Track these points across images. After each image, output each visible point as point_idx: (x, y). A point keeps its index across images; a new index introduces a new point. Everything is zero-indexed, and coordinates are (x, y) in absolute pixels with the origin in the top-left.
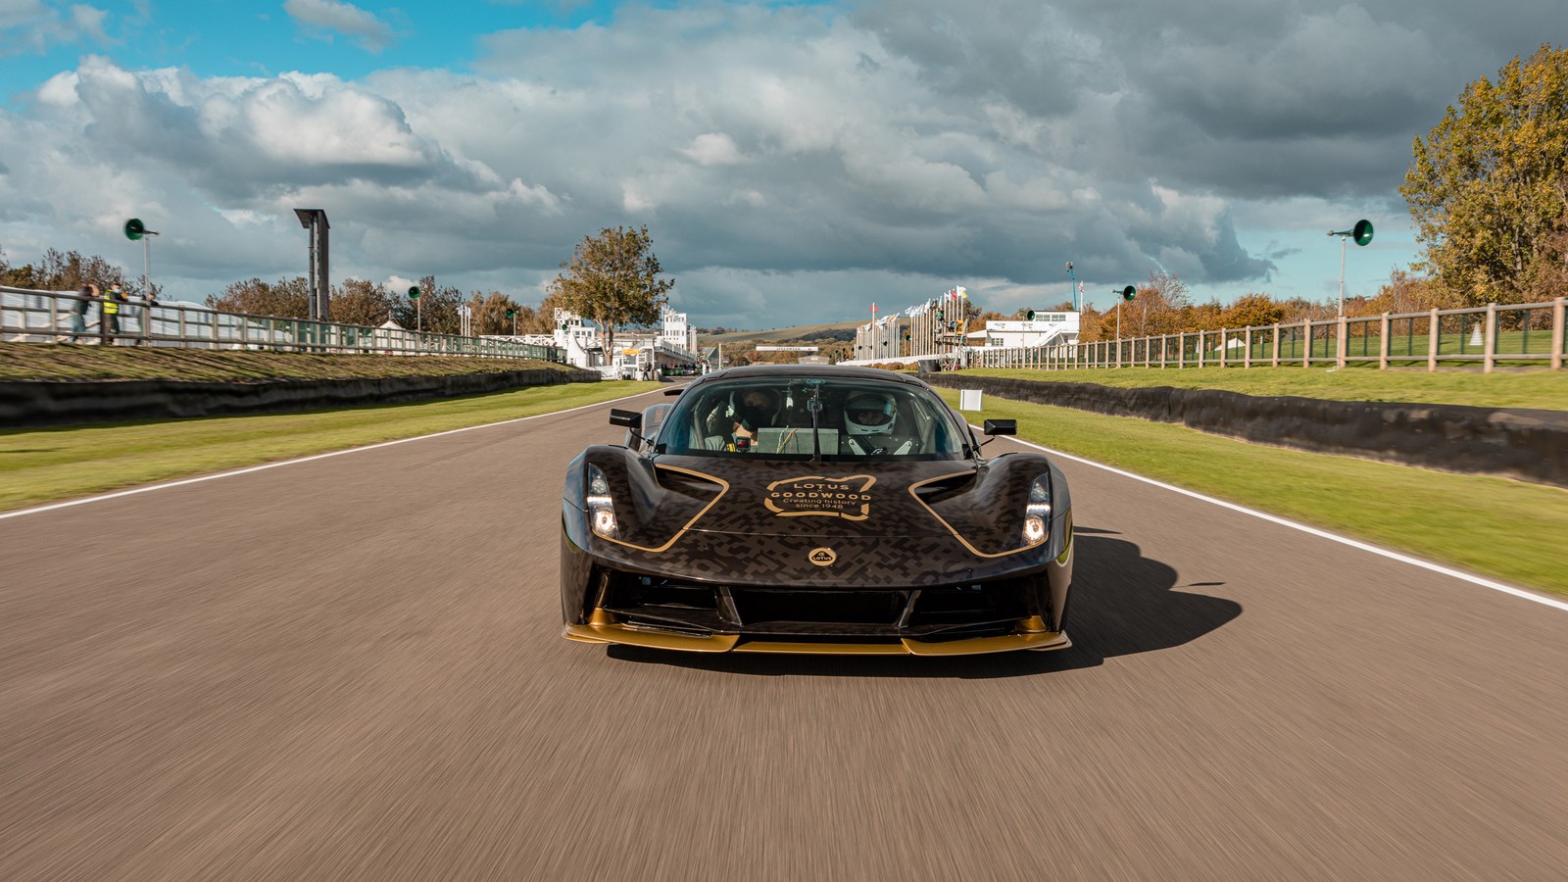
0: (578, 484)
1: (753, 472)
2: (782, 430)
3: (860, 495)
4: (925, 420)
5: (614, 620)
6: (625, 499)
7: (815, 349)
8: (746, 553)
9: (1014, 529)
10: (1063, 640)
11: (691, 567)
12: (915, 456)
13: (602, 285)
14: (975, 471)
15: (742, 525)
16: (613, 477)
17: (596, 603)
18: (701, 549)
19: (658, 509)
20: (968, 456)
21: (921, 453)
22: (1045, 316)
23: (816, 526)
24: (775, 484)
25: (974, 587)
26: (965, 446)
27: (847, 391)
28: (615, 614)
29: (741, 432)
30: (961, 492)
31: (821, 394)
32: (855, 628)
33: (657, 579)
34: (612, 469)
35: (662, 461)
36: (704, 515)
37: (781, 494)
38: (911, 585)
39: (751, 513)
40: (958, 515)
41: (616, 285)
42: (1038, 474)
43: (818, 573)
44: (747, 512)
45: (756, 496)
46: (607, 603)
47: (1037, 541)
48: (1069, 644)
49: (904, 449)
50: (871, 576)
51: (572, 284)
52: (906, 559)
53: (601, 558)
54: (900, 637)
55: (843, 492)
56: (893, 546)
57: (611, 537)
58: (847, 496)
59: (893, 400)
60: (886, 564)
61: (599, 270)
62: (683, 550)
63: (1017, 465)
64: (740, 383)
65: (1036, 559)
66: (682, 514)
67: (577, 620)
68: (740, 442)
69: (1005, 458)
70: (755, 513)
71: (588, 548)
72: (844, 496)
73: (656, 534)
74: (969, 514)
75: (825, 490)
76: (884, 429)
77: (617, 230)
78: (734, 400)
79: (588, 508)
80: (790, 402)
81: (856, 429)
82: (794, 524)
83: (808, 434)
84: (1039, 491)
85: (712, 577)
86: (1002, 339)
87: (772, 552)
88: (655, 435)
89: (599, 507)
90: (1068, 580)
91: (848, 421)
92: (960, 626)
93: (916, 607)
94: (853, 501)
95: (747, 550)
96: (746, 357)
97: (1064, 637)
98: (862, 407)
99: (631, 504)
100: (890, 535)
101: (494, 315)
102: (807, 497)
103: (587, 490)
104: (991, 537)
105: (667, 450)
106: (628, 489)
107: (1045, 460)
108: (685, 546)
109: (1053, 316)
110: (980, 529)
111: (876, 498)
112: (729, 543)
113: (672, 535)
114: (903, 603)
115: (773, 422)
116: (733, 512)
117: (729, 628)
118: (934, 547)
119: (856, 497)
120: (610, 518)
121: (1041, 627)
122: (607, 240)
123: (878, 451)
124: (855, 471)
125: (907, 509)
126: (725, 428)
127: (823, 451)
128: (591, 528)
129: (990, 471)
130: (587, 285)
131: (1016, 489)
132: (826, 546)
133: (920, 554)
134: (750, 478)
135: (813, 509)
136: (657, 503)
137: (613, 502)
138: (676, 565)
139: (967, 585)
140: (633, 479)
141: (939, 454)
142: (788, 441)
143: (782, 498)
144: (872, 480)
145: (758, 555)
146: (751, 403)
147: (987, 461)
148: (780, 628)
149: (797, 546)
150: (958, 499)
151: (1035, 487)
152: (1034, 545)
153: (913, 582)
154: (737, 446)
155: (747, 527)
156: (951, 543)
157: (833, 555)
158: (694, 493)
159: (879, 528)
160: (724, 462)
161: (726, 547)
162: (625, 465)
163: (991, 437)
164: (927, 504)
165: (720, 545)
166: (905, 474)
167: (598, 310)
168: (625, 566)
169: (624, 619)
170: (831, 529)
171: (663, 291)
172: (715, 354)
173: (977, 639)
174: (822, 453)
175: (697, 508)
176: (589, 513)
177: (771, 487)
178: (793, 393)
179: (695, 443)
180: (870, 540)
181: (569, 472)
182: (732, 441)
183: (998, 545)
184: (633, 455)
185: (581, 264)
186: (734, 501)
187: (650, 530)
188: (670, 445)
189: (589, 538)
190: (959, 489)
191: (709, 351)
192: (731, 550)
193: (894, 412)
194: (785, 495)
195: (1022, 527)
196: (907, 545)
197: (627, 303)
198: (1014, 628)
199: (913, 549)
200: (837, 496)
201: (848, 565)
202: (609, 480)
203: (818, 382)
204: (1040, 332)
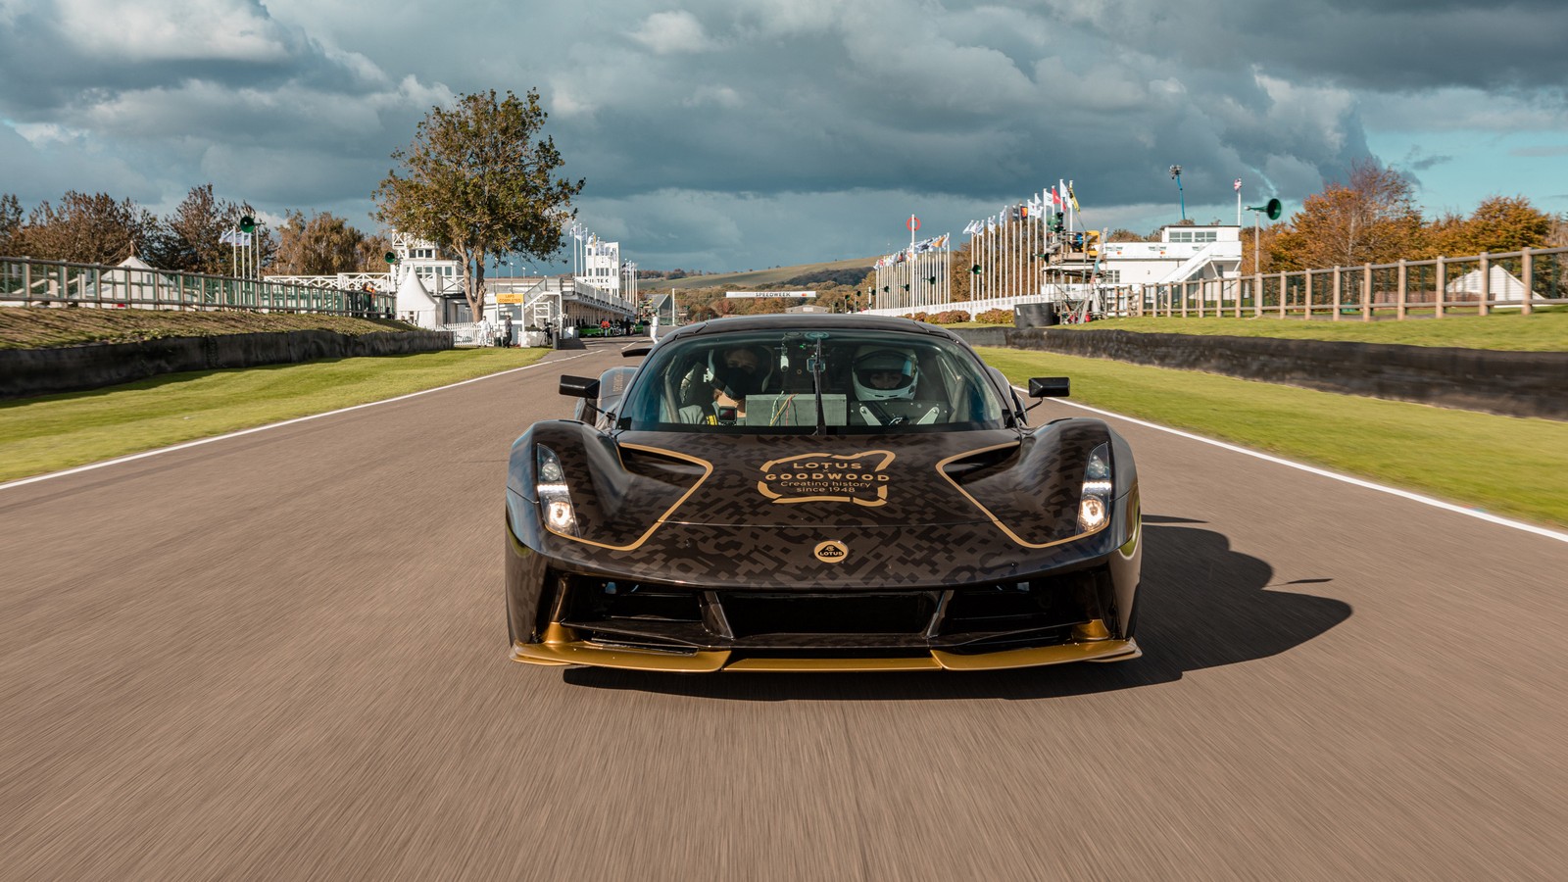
0: (525, 470)
1: (742, 450)
2: (776, 397)
3: (875, 475)
4: (955, 381)
5: (576, 636)
6: (584, 487)
7: (812, 294)
8: (737, 549)
9: (1067, 513)
10: (1131, 648)
11: (670, 568)
12: (943, 425)
13: (462, 188)
14: (1018, 443)
15: (731, 516)
16: (567, 460)
17: (552, 618)
18: (681, 546)
19: (625, 499)
20: (1010, 424)
21: (950, 421)
22: (1185, 234)
23: (822, 514)
24: (770, 463)
25: (1020, 586)
26: (1006, 412)
27: (856, 346)
28: (574, 629)
29: (724, 401)
30: (1001, 469)
31: (824, 351)
32: (874, 640)
33: (625, 584)
34: (566, 450)
35: (627, 439)
36: (683, 504)
37: (778, 476)
38: (942, 584)
39: (741, 500)
40: (997, 497)
41: (487, 188)
42: (1096, 444)
43: (826, 572)
44: (736, 499)
45: (747, 480)
46: (567, 616)
47: (1095, 526)
48: (1139, 653)
49: (930, 417)
50: (891, 574)
51: (411, 187)
52: (935, 551)
53: (557, 560)
54: (929, 649)
55: (855, 471)
56: (916, 537)
57: (568, 533)
58: (860, 477)
59: (914, 356)
60: (910, 559)
61: (459, 163)
62: (659, 547)
63: (1070, 434)
64: (721, 340)
65: (1096, 550)
66: (658, 503)
67: (528, 638)
68: (723, 412)
69: (1056, 425)
70: (747, 501)
71: (540, 549)
72: (856, 477)
73: (625, 529)
74: (1011, 495)
75: (833, 470)
76: (903, 393)
77: (488, 97)
78: (714, 361)
79: (538, 499)
80: (784, 362)
81: (869, 394)
82: (796, 513)
83: (808, 402)
84: (1098, 465)
85: (696, 579)
86: (1117, 272)
87: (768, 548)
88: (616, 406)
89: (553, 498)
90: (1135, 579)
91: (857, 385)
92: (1002, 633)
93: (947, 612)
94: (868, 482)
95: (737, 545)
96: (714, 308)
97: (1131, 645)
98: (876, 367)
99: (593, 492)
100: (914, 524)
101: (321, 248)
102: (810, 479)
103: (537, 477)
104: (1038, 523)
105: (632, 426)
106: (588, 474)
107: (1104, 426)
108: (660, 542)
109: (1198, 235)
110: (1025, 514)
111: (895, 478)
112: (715, 537)
113: (644, 530)
114: (932, 608)
115: (764, 386)
116: (720, 500)
117: (718, 643)
118: (968, 537)
119: (871, 477)
120: (567, 510)
121: (1103, 633)
122: (469, 112)
123: (897, 420)
124: (869, 445)
125: (935, 491)
126: (703, 396)
127: (828, 422)
128: (544, 523)
129: (1038, 441)
130: (436, 187)
131: (1069, 462)
132: (836, 539)
133: (951, 546)
134: (738, 457)
135: (818, 494)
136: (624, 492)
137: (570, 491)
138: (651, 566)
139: (1010, 583)
140: (593, 463)
141: (975, 424)
142: (784, 411)
143: (779, 481)
144: (890, 456)
145: (751, 552)
146: (735, 363)
147: (1034, 429)
148: (780, 641)
149: (800, 539)
150: (996, 478)
151: (1093, 460)
152: (1092, 531)
153: (942, 581)
154: (721, 418)
155: (737, 517)
156: (990, 532)
157: (844, 549)
158: (669, 477)
159: (900, 515)
160: (705, 437)
161: (712, 542)
162: (582, 444)
163: (1038, 400)
164: (960, 484)
165: (705, 540)
166: (931, 448)
167: (456, 230)
168: (588, 569)
169: (587, 635)
170: (841, 517)
171: (566, 197)
172: (667, 305)
173: (1023, 650)
174: (827, 424)
175: (673, 497)
176: (540, 505)
177: (765, 468)
178: (788, 351)
179: (667, 415)
180: (889, 530)
181: (512, 456)
182: (713, 412)
183: (1049, 534)
184: (589, 431)
185: (427, 154)
186: (719, 486)
187: (616, 523)
188: (636, 418)
189: (542, 535)
190: (1000, 465)
191: (658, 300)
192: (718, 546)
193: (915, 372)
194: (782, 477)
195: (1077, 509)
196: (934, 535)
197: (504, 217)
198: (1068, 635)
199: (942, 539)
200: (848, 477)
201: (863, 561)
202: (563, 464)
203: (819, 335)
204: (1178, 260)
